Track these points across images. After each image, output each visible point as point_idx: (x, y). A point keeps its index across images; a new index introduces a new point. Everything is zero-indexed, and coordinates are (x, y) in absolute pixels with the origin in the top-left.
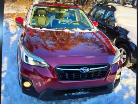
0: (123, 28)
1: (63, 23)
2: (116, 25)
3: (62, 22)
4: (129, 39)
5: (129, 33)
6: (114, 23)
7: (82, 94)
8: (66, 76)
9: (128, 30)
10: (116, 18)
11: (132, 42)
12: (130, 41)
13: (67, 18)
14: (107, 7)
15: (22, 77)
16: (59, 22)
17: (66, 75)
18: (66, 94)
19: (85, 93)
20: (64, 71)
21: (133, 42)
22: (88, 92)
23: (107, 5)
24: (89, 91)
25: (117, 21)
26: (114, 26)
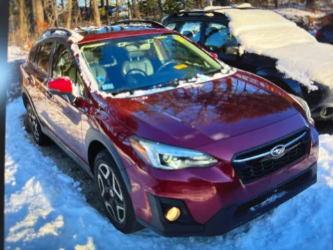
0: (259, 53)
1: (133, 72)
2: (241, 52)
3: (131, 70)
4: (283, 74)
5: (278, 62)
6: (237, 48)
7: (277, 199)
8: (251, 173)
9: (273, 55)
10: (238, 36)
11: (291, 80)
12: (286, 77)
13: (138, 59)
14: (203, 16)
15: (160, 201)
16: (125, 72)
17: (251, 170)
18: (252, 209)
19: (280, 195)
20: (247, 162)
21: (294, 79)
22: (284, 193)
23: (203, 12)
24: (285, 190)
25: (242, 43)
26: (238, 53)
